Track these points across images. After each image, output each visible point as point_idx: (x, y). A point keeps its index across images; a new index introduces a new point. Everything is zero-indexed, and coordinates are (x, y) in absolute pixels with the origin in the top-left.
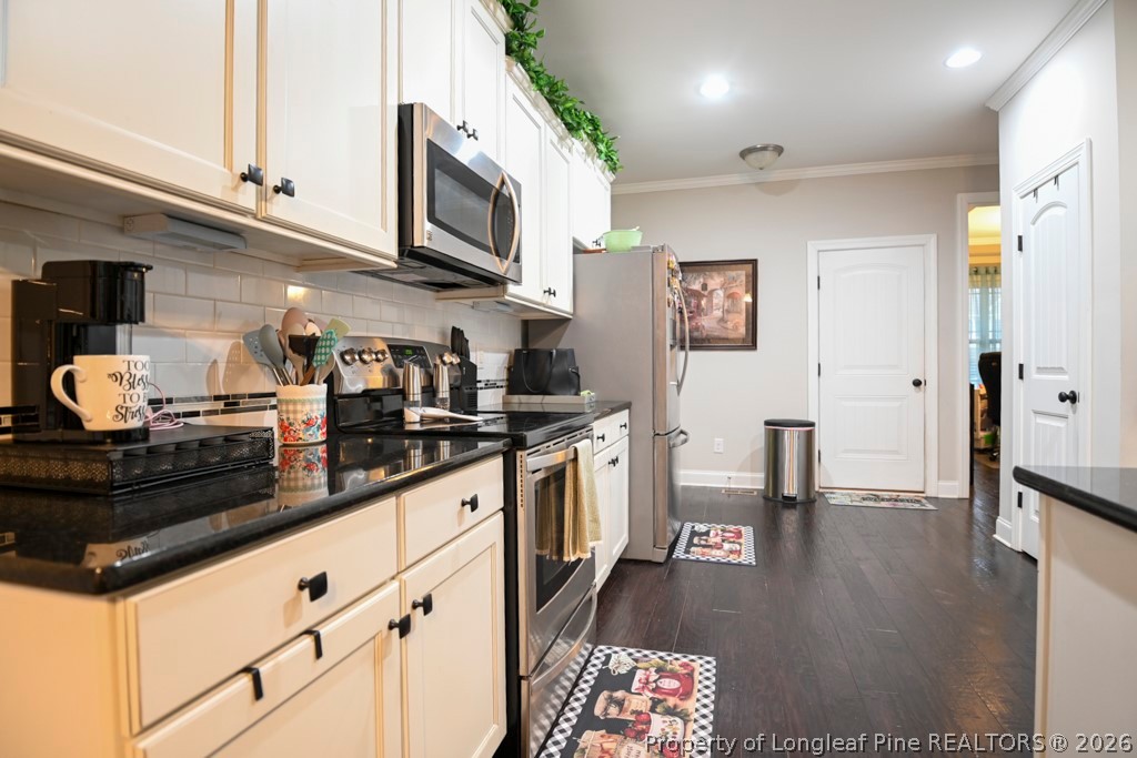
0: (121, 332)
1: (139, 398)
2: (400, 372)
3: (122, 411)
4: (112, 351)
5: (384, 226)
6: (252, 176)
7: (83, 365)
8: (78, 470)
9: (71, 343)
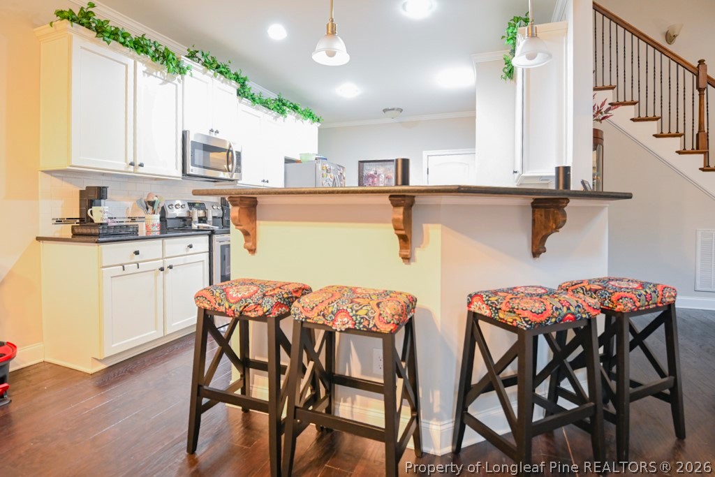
0: (102, 201)
1: (106, 216)
2: (191, 211)
3: (102, 219)
4: (100, 205)
5: (177, 168)
6: (132, 164)
7: (94, 208)
8: (93, 231)
9: (91, 203)
